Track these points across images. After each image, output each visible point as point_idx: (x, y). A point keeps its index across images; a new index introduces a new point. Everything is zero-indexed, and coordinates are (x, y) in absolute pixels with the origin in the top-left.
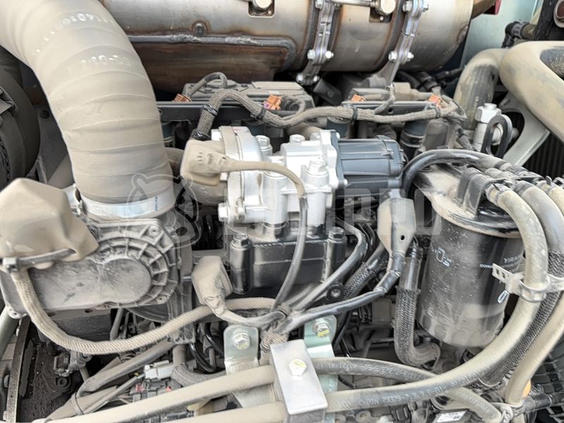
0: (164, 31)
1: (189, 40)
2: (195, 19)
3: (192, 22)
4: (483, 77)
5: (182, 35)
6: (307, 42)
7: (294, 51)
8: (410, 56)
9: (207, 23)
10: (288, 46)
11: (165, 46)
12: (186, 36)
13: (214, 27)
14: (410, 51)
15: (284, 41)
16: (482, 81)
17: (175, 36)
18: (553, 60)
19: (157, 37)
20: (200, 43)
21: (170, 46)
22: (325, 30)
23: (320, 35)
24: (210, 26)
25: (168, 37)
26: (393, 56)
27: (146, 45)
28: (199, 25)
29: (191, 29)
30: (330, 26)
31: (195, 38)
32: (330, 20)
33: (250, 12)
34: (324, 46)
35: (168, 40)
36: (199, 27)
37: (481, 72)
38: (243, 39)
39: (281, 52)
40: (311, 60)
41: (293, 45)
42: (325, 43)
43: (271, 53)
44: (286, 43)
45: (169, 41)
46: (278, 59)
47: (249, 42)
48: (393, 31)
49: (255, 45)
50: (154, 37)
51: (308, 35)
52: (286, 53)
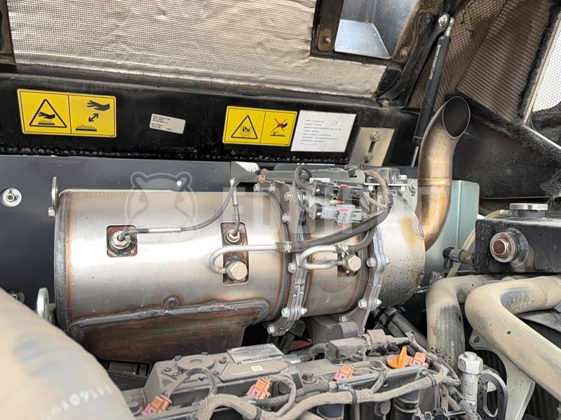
0: (133, 309)
1: (159, 314)
2: (167, 294)
3: (164, 298)
4: (451, 320)
5: (153, 311)
6: (280, 301)
7: (268, 309)
8: (379, 302)
9: (180, 297)
10: (262, 307)
11: (132, 323)
12: (157, 311)
13: (187, 299)
14: (379, 298)
15: (258, 302)
16: (452, 325)
17: (145, 313)
18: (512, 302)
19: (125, 315)
20: (171, 315)
21: (139, 322)
22: (299, 291)
23: (295, 296)
24: (183, 299)
25: (137, 314)
26: (363, 304)
27: (112, 325)
28: (172, 299)
29: (162, 304)
30: (303, 287)
31: (167, 311)
32: (304, 282)
33: (224, 281)
34: (298, 304)
35: (136, 318)
36: (171, 301)
37: (447, 315)
38: (217, 306)
39: (254, 313)
40: (286, 318)
41: (267, 304)
42: (299, 302)
43: (245, 315)
44: (259, 304)
45: (138, 318)
46: (251, 318)
47: (223, 308)
48: (359, 282)
49: (229, 310)
50: (122, 316)
51: (281, 295)
52: (259, 312)
